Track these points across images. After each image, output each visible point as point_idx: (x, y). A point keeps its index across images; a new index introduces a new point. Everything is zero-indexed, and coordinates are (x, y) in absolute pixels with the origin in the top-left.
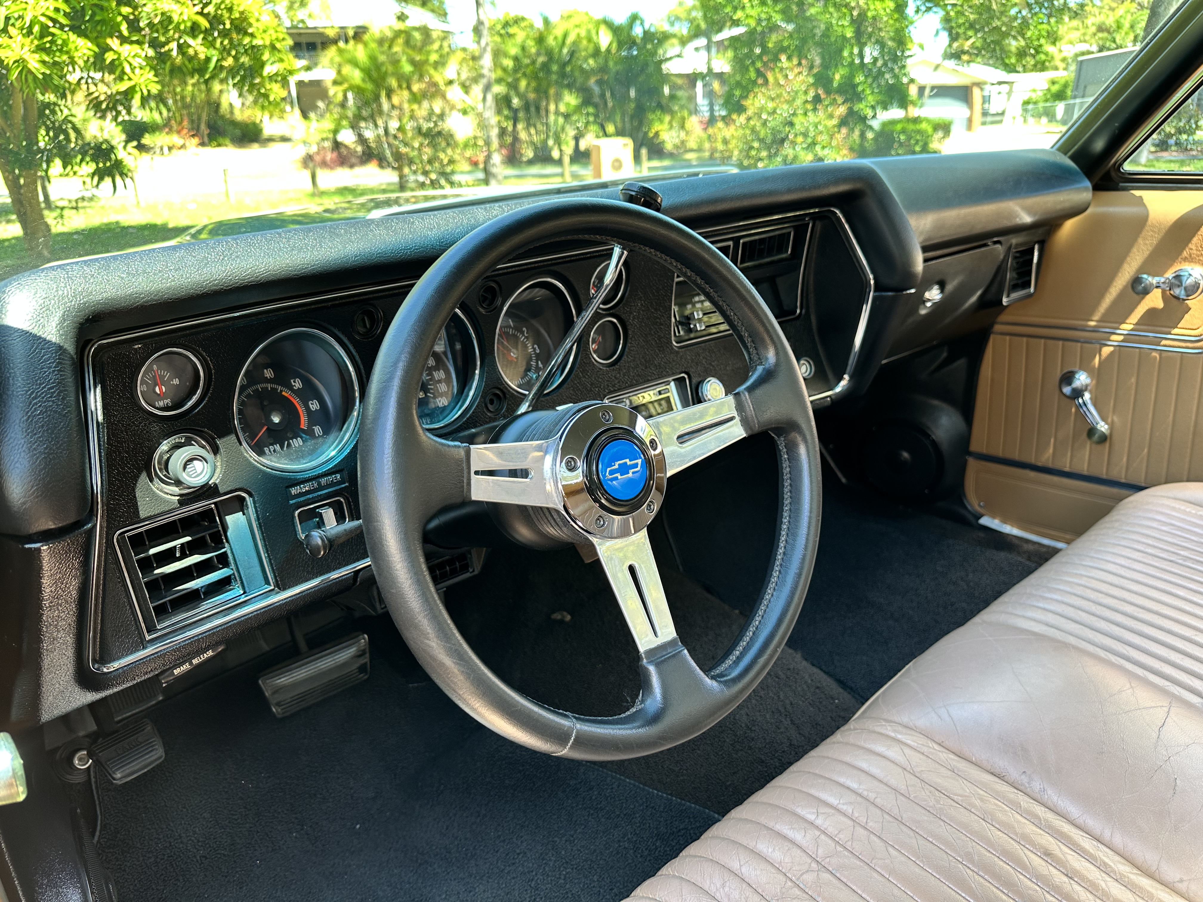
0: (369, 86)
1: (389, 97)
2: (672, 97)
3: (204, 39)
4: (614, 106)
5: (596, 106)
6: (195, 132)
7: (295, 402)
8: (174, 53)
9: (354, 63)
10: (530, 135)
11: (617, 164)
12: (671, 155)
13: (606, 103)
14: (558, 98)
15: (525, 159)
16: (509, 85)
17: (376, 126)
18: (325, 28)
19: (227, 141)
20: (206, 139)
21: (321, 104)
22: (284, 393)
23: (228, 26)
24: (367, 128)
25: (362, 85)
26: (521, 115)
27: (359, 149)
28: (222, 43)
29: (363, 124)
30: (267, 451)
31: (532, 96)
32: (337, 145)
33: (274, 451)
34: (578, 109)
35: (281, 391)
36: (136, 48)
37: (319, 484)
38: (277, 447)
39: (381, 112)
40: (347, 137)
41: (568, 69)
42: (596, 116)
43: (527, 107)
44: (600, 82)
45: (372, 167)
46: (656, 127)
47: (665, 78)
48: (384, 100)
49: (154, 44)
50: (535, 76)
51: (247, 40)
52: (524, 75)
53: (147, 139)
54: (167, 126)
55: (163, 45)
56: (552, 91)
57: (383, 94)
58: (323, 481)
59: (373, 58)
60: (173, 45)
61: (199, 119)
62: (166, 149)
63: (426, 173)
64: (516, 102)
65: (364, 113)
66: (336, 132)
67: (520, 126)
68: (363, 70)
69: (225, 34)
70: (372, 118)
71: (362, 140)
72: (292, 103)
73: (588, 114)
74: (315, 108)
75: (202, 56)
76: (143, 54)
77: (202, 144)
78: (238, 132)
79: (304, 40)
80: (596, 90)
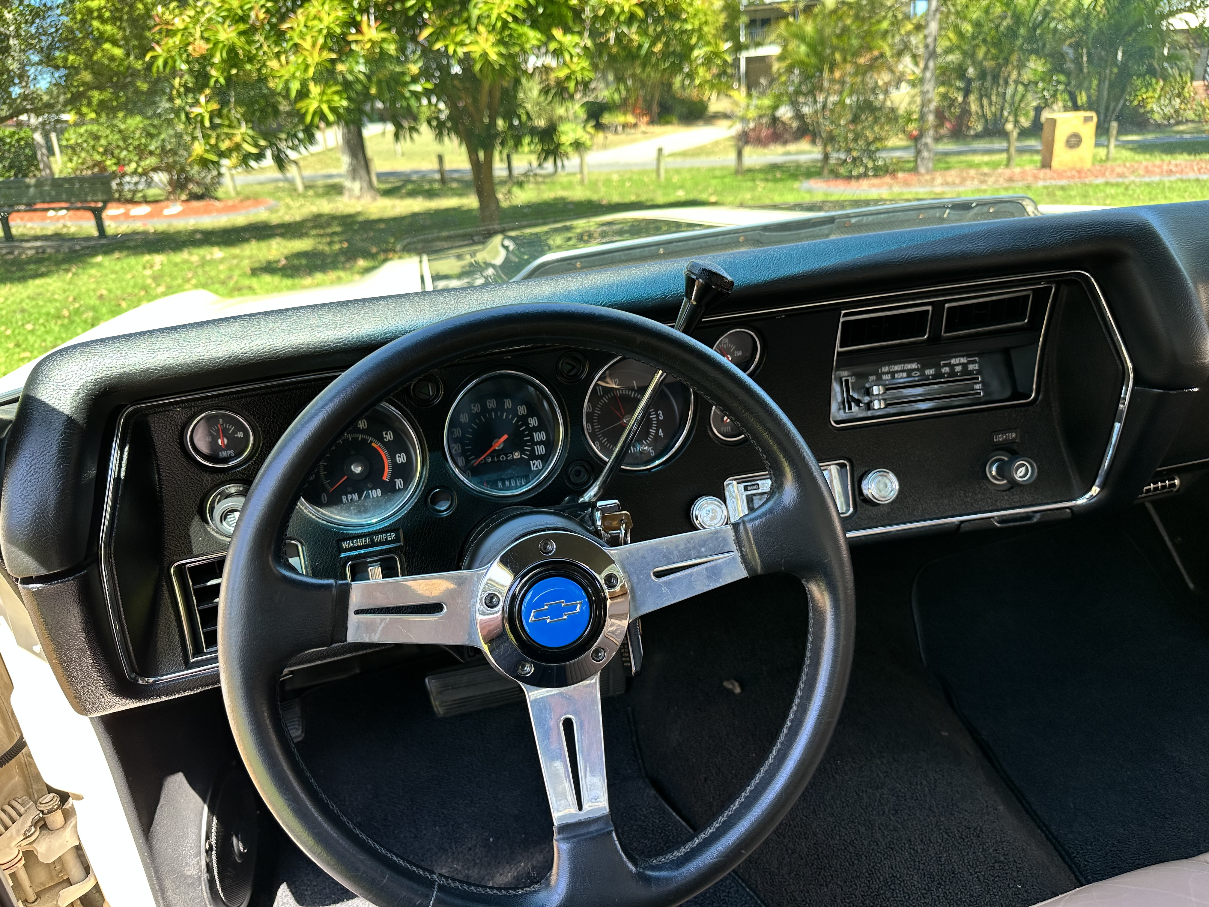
0: (813, 60)
1: (831, 71)
2: (1172, 59)
3: (639, 27)
4: (1089, 73)
5: (1068, 74)
6: (647, 110)
7: (383, 454)
8: (612, 42)
9: (801, 37)
10: (982, 107)
11: (1074, 140)
12: (1159, 126)
13: (1081, 70)
14: (1021, 66)
15: (972, 132)
16: (965, 53)
17: (815, 101)
18: (781, 3)
19: (675, 120)
20: (656, 117)
21: (763, 81)
22: (373, 444)
23: (662, 13)
24: (805, 103)
25: (806, 60)
26: (976, 84)
27: (795, 125)
28: (655, 30)
29: (801, 99)
30: (344, 500)
31: (989, 64)
32: (775, 120)
33: (352, 499)
34: (1046, 77)
35: (371, 442)
36: (576, 39)
37: (372, 540)
38: (356, 497)
39: (821, 89)
40: (785, 113)
41: (1038, 31)
42: (1067, 84)
43: (982, 75)
44: (1077, 46)
45: (804, 145)
46: (1143, 94)
47: (1163, 36)
48: (826, 74)
49: (593, 34)
50: (997, 44)
51: (677, 26)
52: (984, 41)
53: (606, 119)
54: (623, 106)
55: (602, 34)
56: (1014, 58)
57: (826, 68)
58: (376, 539)
59: (820, 31)
60: (612, 35)
61: (652, 99)
62: (620, 129)
63: (849, 151)
64: (971, 72)
65: (804, 88)
66: (776, 108)
67: (972, 98)
68: (809, 45)
69: (658, 20)
70: (812, 93)
71: (799, 116)
72: (739, 80)
73: (1059, 82)
74: (757, 84)
75: (635, 44)
76: (582, 44)
77: (652, 122)
78: (685, 110)
79: (759, 17)
80: (1071, 53)
